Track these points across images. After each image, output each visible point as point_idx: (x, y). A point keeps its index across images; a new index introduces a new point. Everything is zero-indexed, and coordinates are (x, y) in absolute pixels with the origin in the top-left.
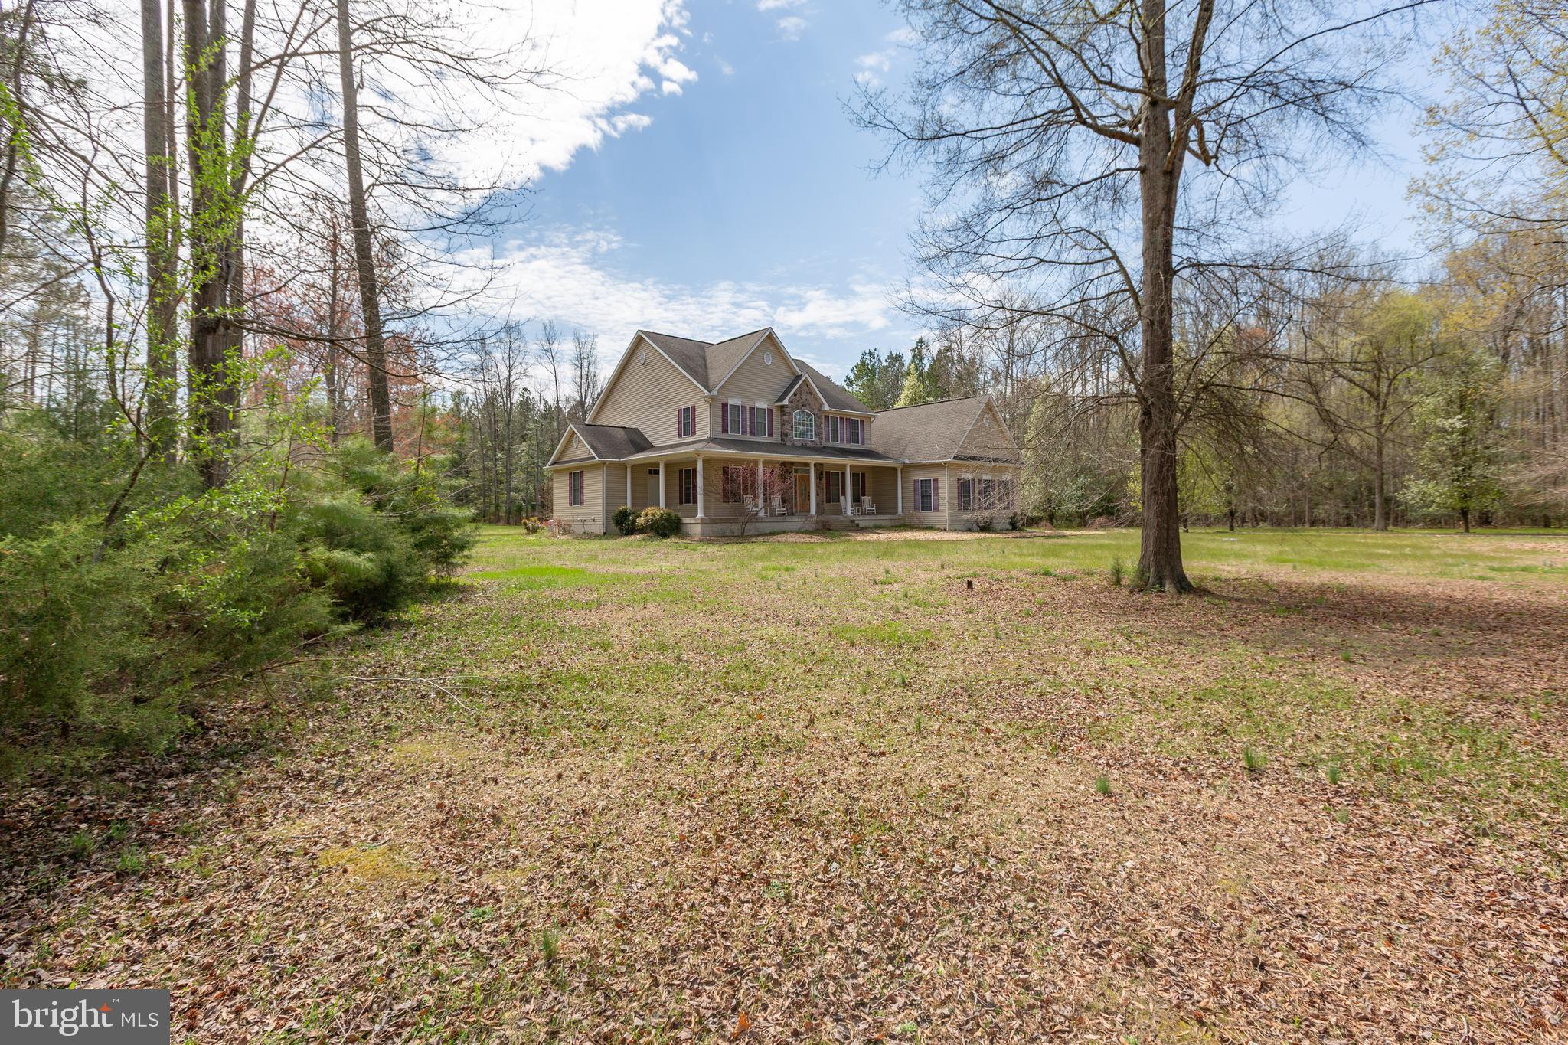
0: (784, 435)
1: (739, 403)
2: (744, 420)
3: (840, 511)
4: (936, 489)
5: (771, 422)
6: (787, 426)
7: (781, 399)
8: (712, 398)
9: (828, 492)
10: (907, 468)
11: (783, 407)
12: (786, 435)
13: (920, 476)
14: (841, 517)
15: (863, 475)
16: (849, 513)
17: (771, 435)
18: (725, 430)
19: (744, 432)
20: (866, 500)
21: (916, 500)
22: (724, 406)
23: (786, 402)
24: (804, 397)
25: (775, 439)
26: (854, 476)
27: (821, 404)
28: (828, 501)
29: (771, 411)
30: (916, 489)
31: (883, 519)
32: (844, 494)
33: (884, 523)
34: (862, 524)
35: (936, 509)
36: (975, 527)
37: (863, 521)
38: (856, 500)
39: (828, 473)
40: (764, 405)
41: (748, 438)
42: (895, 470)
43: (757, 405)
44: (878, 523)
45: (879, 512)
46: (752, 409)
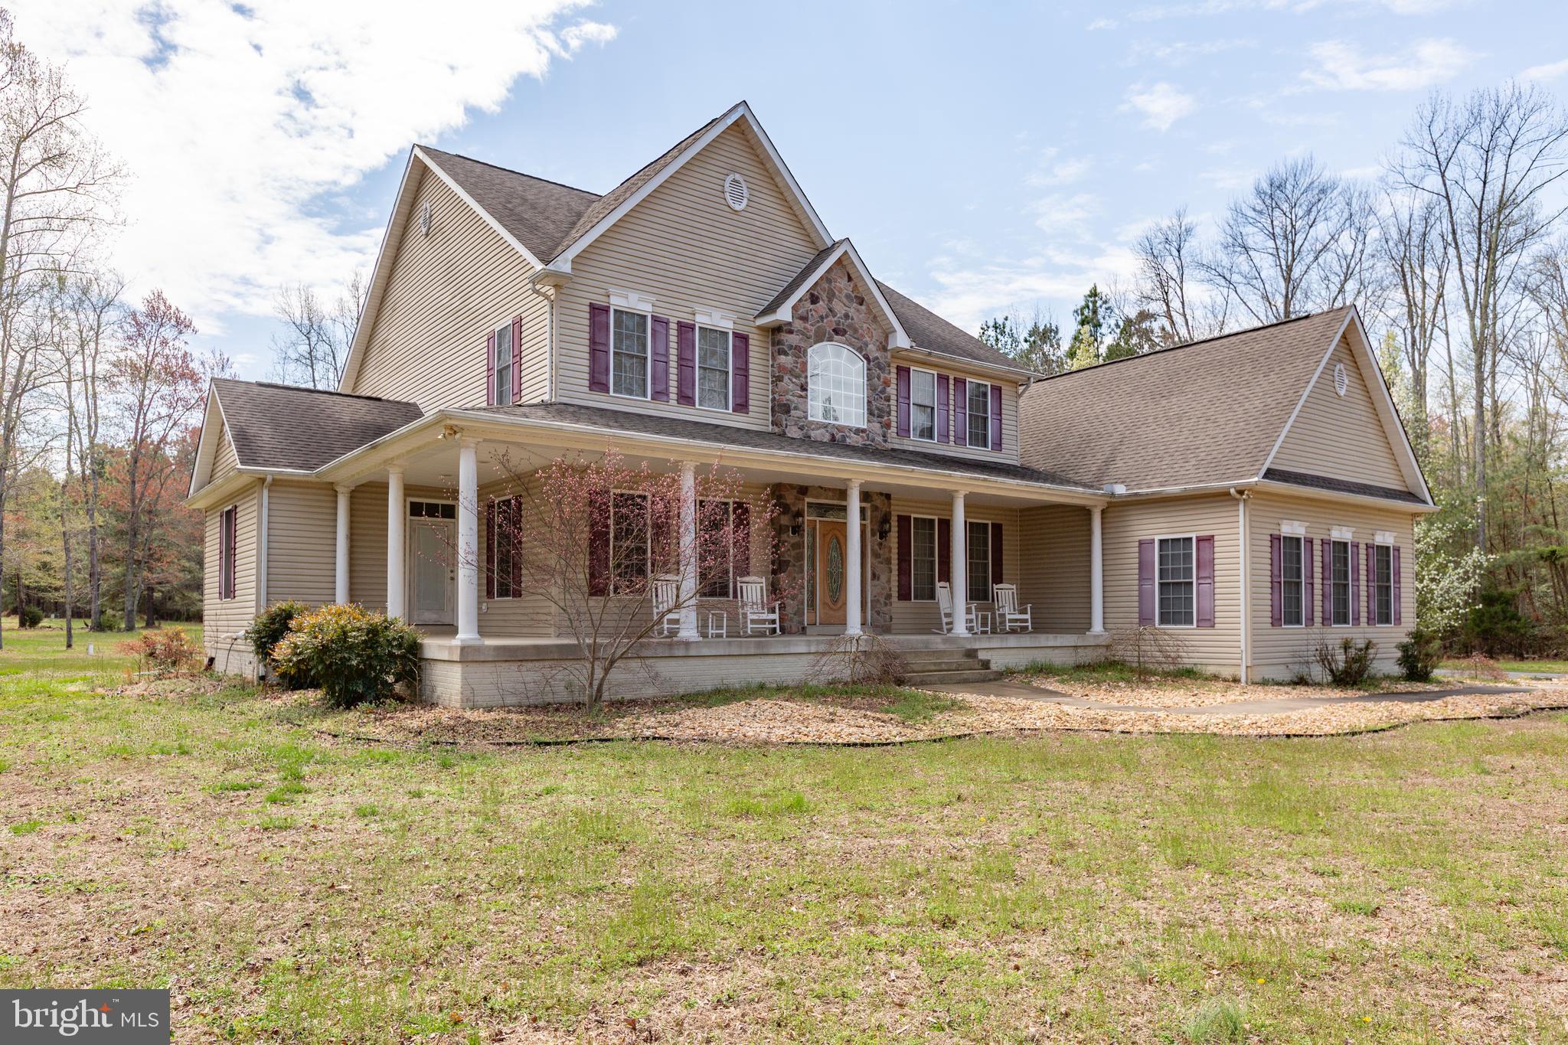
0: (781, 409)
1: (645, 308)
2: (661, 358)
3: (933, 623)
4: (1207, 565)
5: (743, 372)
6: (788, 383)
7: (771, 308)
8: (560, 282)
9: (904, 571)
10: (1117, 509)
11: (777, 330)
12: (786, 409)
13: (1156, 529)
14: (936, 642)
15: (997, 528)
16: (960, 629)
17: (742, 407)
18: (597, 383)
19: (660, 394)
20: (1006, 594)
21: (1143, 597)
22: (598, 312)
23: (784, 314)
24: (839, 307)
25: (756, 419)
26: (975, 531)
27: (888, 333)
28: (904, 595)
29: (742, 339)
30: (1144, 566)
31: (1055, 647)
32: (946, 575)
33: (1059, 658)
34: (999, 661)
35: (1208, 621)
36: (1318, 672)
37: (1001, 653)
38: (978, 592)
39: (904, 520)
40: (724, 321)
41: (672, 410)
42: (1085, 513)
43: (702, 320)
44: (1041, 657)
45: (1041, 626)
46: (685, 329)
